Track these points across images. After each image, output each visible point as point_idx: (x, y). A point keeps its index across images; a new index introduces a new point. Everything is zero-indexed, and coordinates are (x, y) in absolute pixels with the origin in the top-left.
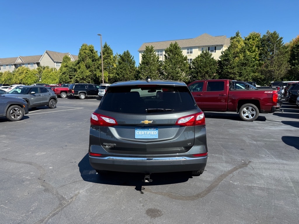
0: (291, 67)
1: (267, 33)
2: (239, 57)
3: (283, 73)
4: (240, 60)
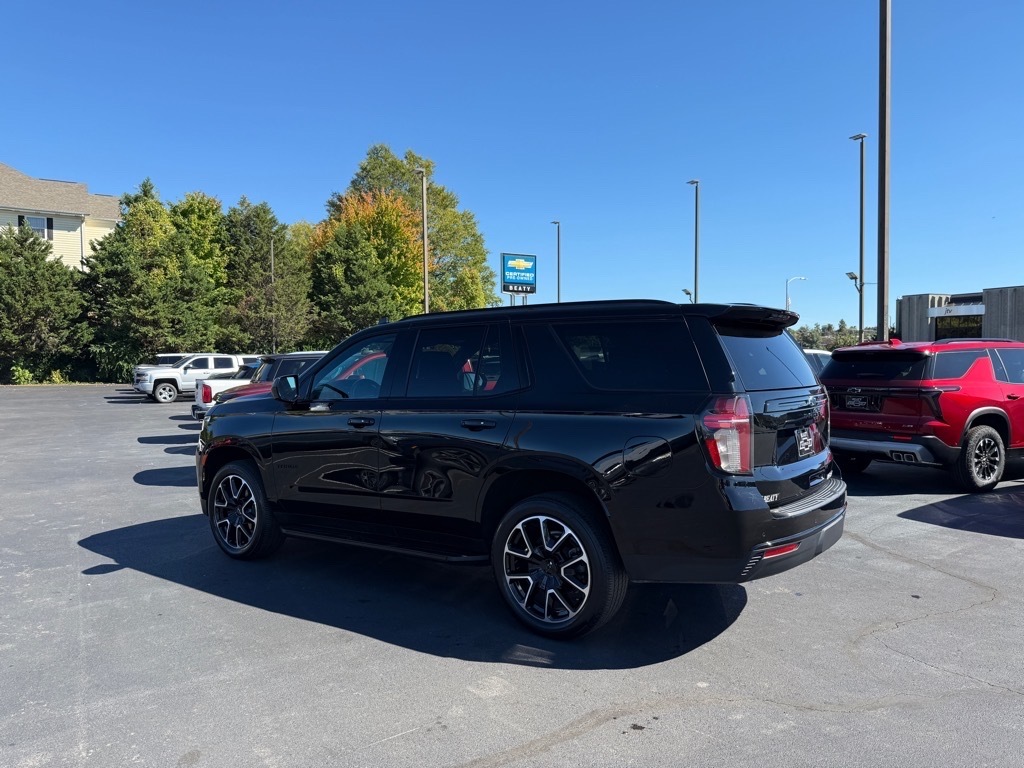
0: (319, 314)
1: (242, 204)
2: (165, 269)
3: (302, 328)
4: (170, 279)
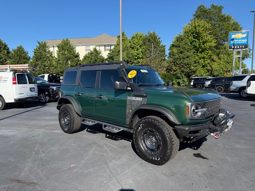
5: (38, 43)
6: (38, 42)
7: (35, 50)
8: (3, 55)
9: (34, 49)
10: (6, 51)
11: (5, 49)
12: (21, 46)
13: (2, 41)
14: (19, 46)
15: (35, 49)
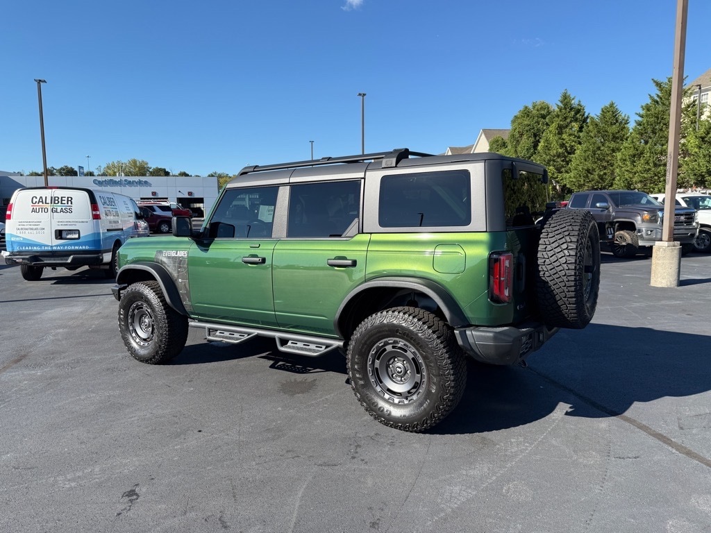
5: (654, 84)
6: (655, 82)
7: (644, 109)
8: (570, 135)
9: (642, 107)
10: (576, 126)
11: (576, 120)
12: (612, 105)
13: (573, 99)
14: (607, 104)
15: (644, 105)
